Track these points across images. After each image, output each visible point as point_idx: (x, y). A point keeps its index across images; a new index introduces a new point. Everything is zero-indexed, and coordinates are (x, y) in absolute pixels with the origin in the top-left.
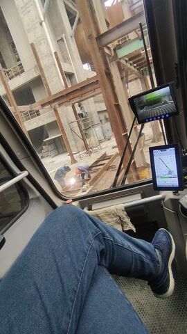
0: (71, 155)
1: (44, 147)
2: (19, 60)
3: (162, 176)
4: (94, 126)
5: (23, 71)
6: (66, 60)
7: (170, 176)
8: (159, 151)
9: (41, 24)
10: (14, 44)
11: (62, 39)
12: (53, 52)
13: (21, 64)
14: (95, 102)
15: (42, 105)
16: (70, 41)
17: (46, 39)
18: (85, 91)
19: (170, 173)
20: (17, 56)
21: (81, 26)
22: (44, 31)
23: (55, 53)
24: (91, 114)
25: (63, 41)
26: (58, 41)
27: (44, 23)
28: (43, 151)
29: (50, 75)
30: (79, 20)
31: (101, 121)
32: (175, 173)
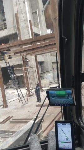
0: (28, 89)
1: (9, 81)
2: (5, 20)
3: (62, 141)
4: (48, 71)
5: (6, 28)
6: (36, 25)
7: (67, 141)
8: (61, 124)
9: (24, 2)
10: (4, 11)
11: (36, 12)
12: (29, 19)
13: (6, 24)
14: (52, 55)
15: (15, 53)
16: (41, 14)
17: (26, 11)
18: (46, 48)
19: (67, 139)
20: (4, 18)
21: (50, 6)
22: (25, 7)
23: (30, 21)
24: (47, 63)
25: (37, 14)
26: (33, 13)
27: (26, 3)
28: (8, 84)
29: (24, 34)
30: (49, 2)
31: (53, 69)
32: (70, 140)
